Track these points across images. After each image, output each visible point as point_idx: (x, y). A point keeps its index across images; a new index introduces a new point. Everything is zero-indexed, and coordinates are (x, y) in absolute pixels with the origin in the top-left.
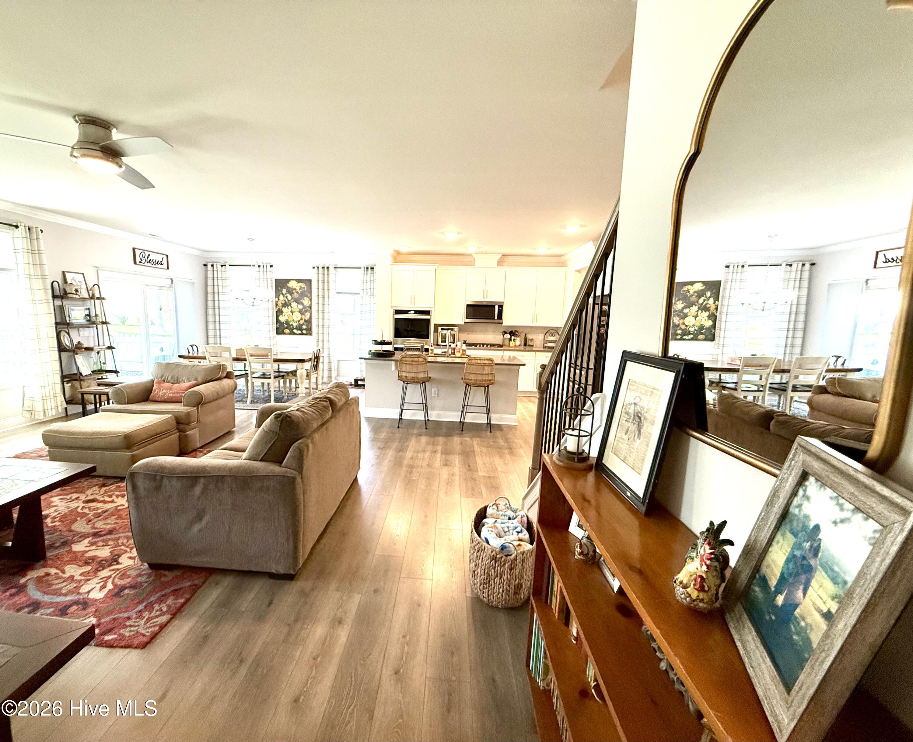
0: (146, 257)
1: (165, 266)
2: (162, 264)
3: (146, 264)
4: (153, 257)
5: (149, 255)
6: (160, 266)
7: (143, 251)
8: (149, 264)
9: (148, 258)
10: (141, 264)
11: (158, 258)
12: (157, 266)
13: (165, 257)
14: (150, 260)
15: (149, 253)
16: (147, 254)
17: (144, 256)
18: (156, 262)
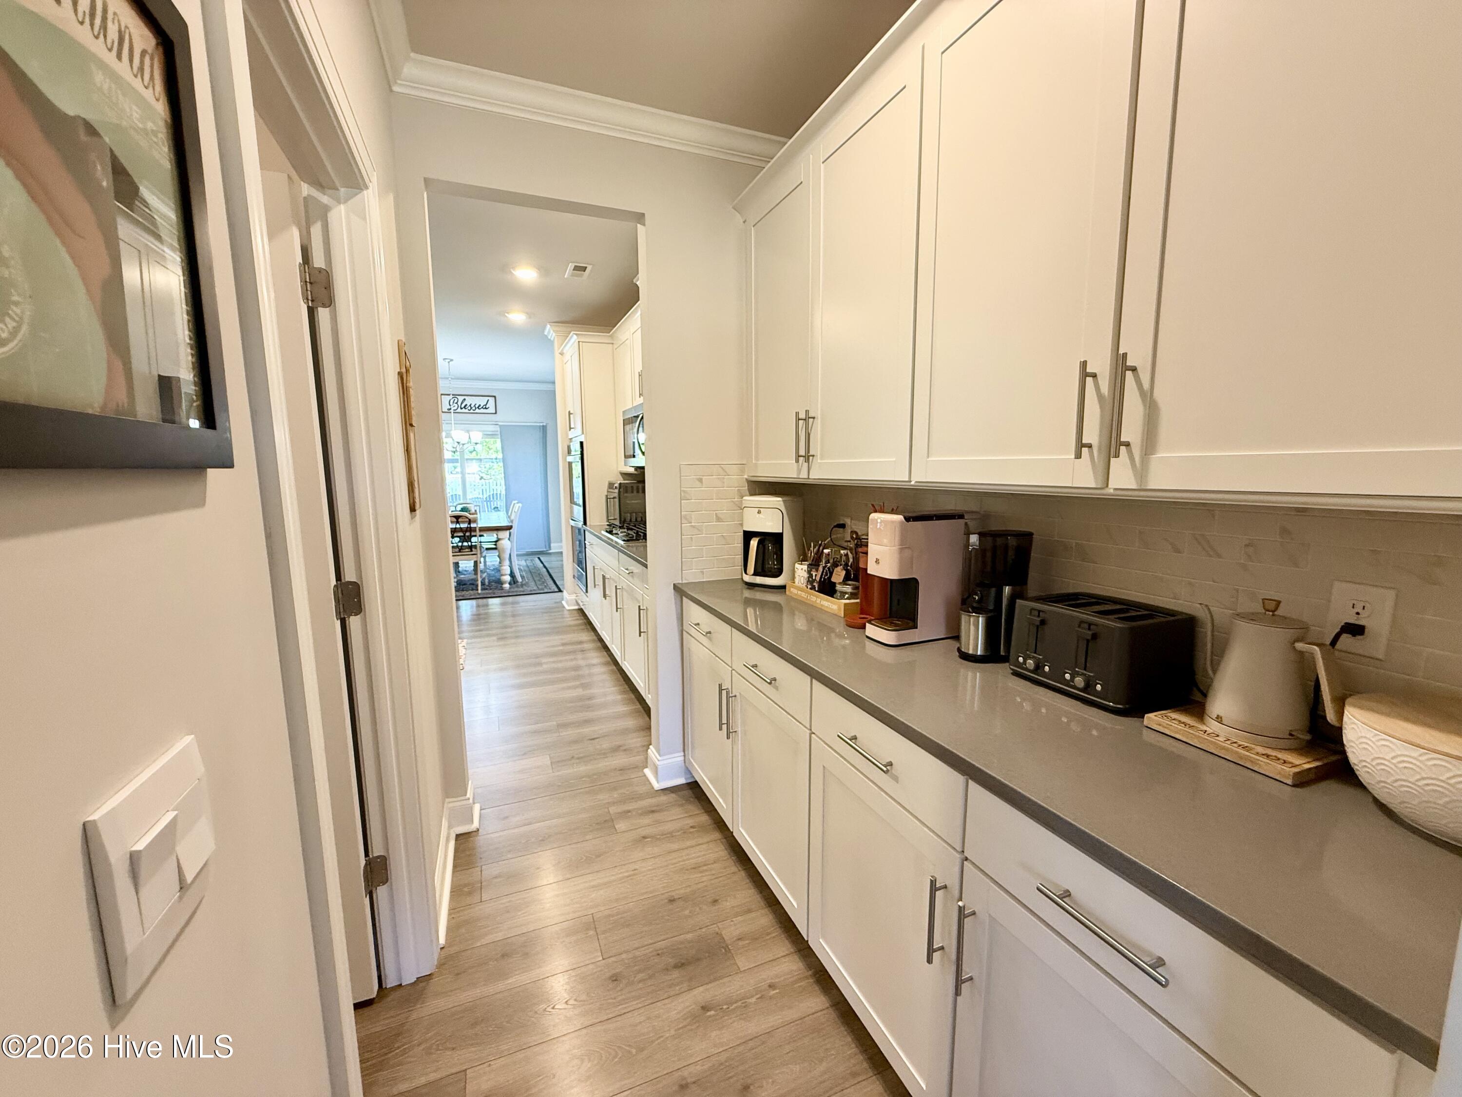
0: (459, 403)
1: (492, 410)
2: (486, 408)
3: (459, 410)
4: (469, 401)
5: (465, 399)
6: (482, 411)
7: (455, 396)
8: (464, 410)
9: (462, 403)
10: (451, 411)
11: (482, 401)
12: (477, 411)
13: (492, 400)
14: (466, 405)
15: (463, 398)
16: (461, 399)
17: (456, 401)
18: (477, 406)
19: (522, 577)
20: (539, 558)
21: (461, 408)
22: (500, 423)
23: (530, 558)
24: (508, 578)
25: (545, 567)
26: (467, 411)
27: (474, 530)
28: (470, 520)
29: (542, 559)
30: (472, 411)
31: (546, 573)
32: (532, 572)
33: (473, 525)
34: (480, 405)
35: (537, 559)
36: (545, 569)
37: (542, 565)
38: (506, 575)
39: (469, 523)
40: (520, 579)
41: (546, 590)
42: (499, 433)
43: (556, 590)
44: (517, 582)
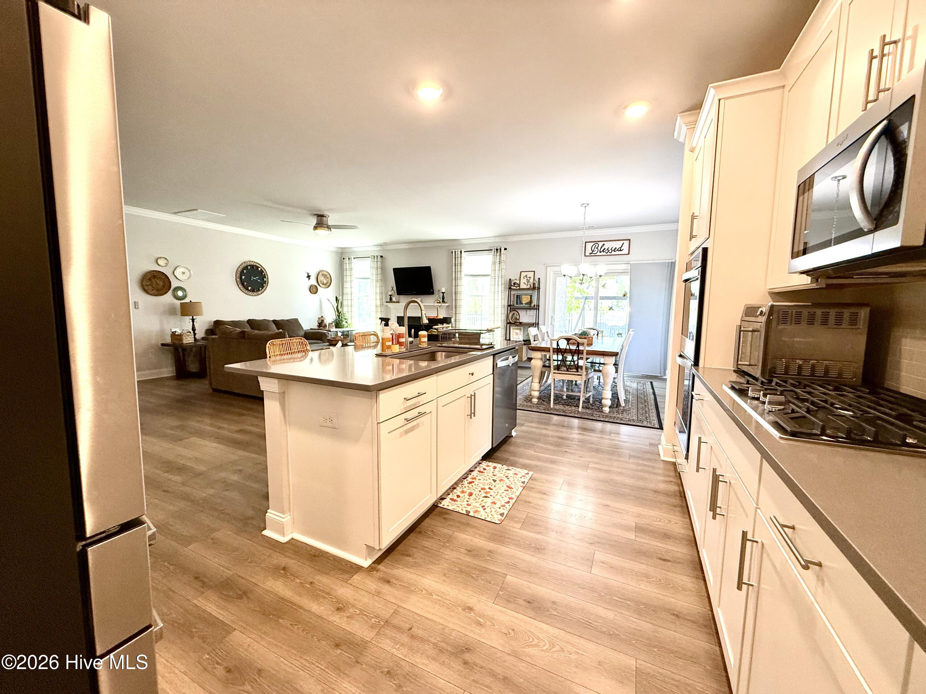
0: (599, 248)
1: (625, 251)
2: (621, 250)
3: (599, 254)
4: (608, 245)
5: (604, 244)
6: (617, 253)
7: (596, 242)
8: (602, 253)
9: (601, 248)
10: (592, 254)
11: (618, 245)
12: (613, 253)
13: (627, 243)
14: (605, 249)
15: (602, 243)
16: (601, 244)
17: (596, 247)
18: (613, 249)
19: (626, 401)
20: (651, 383)
21: (600, 252)
22: (631, 262)
23: (643, 381)
24: (607, 402)
25: (654, 393)
26: (604, 254)
27: (581, 352)
28: (578, 343)
29: (654, 384)
30: (608, 254)
31: (653, 402)
32: (640, 398)
33: (581, 348)
34: (616, 248)
35: (649, 383)
36: (652, 396)
37: (651, 391)
38: (607, 399)
39: (578, 346)
40: (623, 404)
41: (645, 424)
42: (629, 271)
43: (657, 426)
44: (620, 405)
